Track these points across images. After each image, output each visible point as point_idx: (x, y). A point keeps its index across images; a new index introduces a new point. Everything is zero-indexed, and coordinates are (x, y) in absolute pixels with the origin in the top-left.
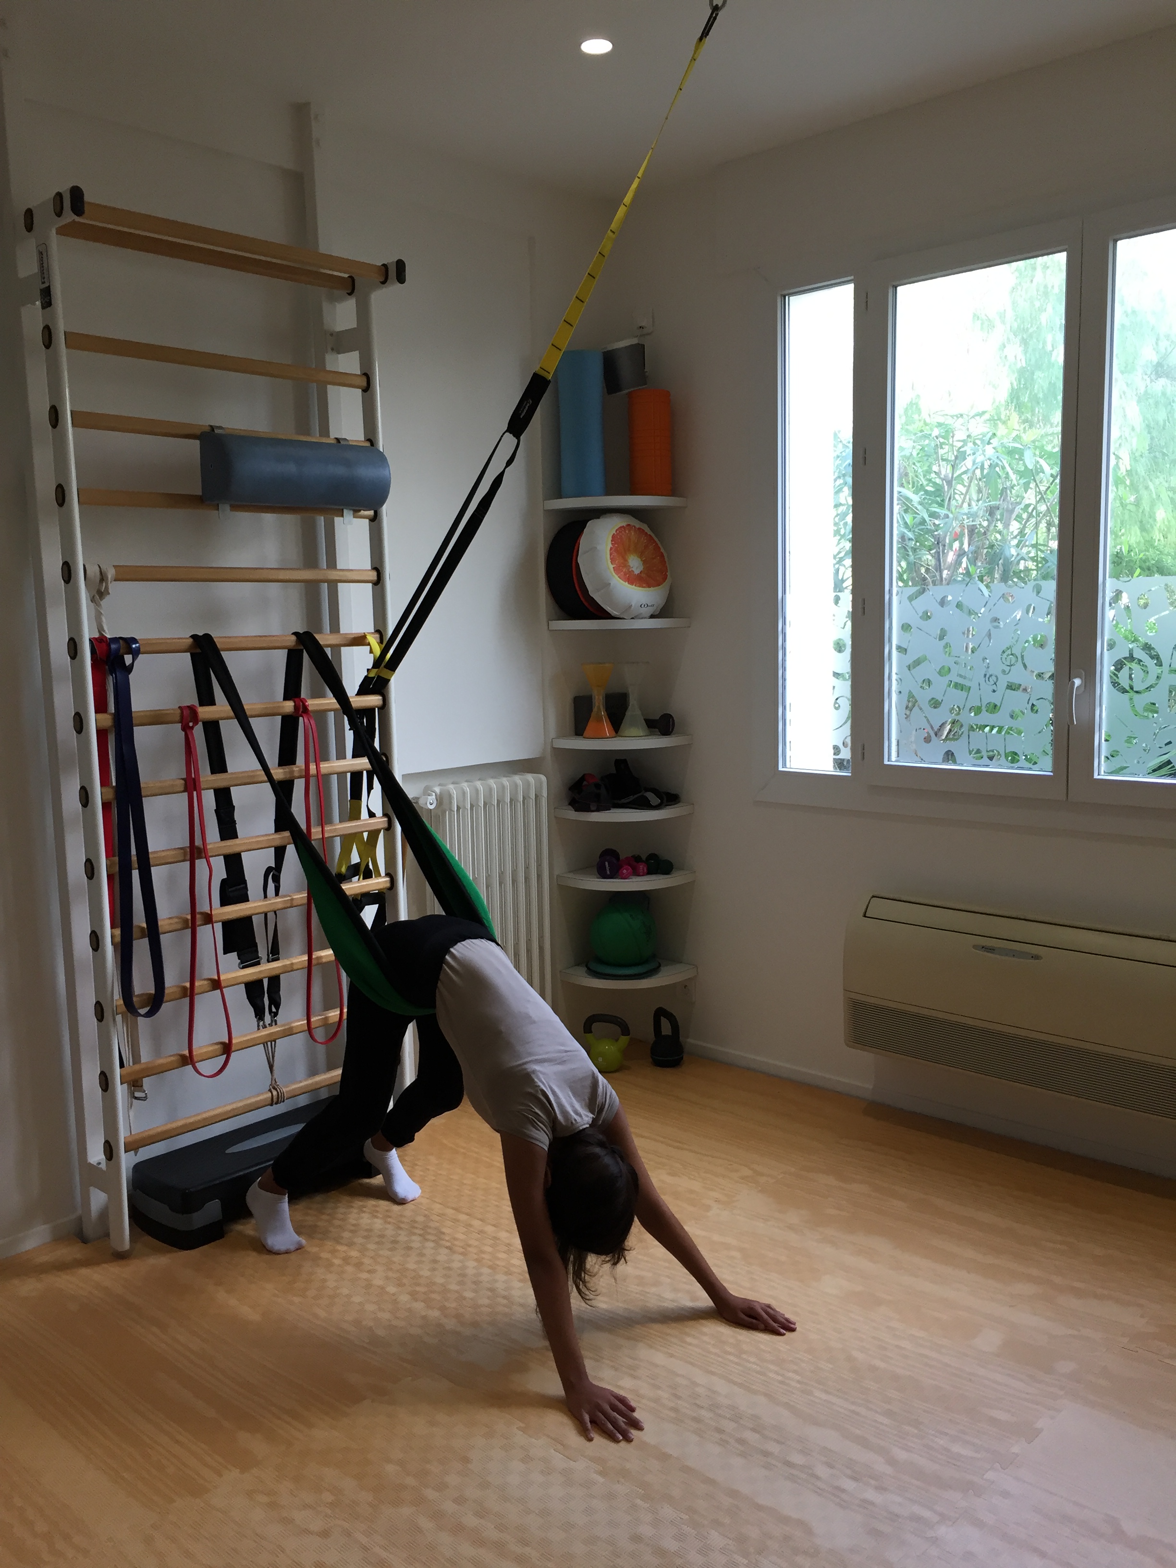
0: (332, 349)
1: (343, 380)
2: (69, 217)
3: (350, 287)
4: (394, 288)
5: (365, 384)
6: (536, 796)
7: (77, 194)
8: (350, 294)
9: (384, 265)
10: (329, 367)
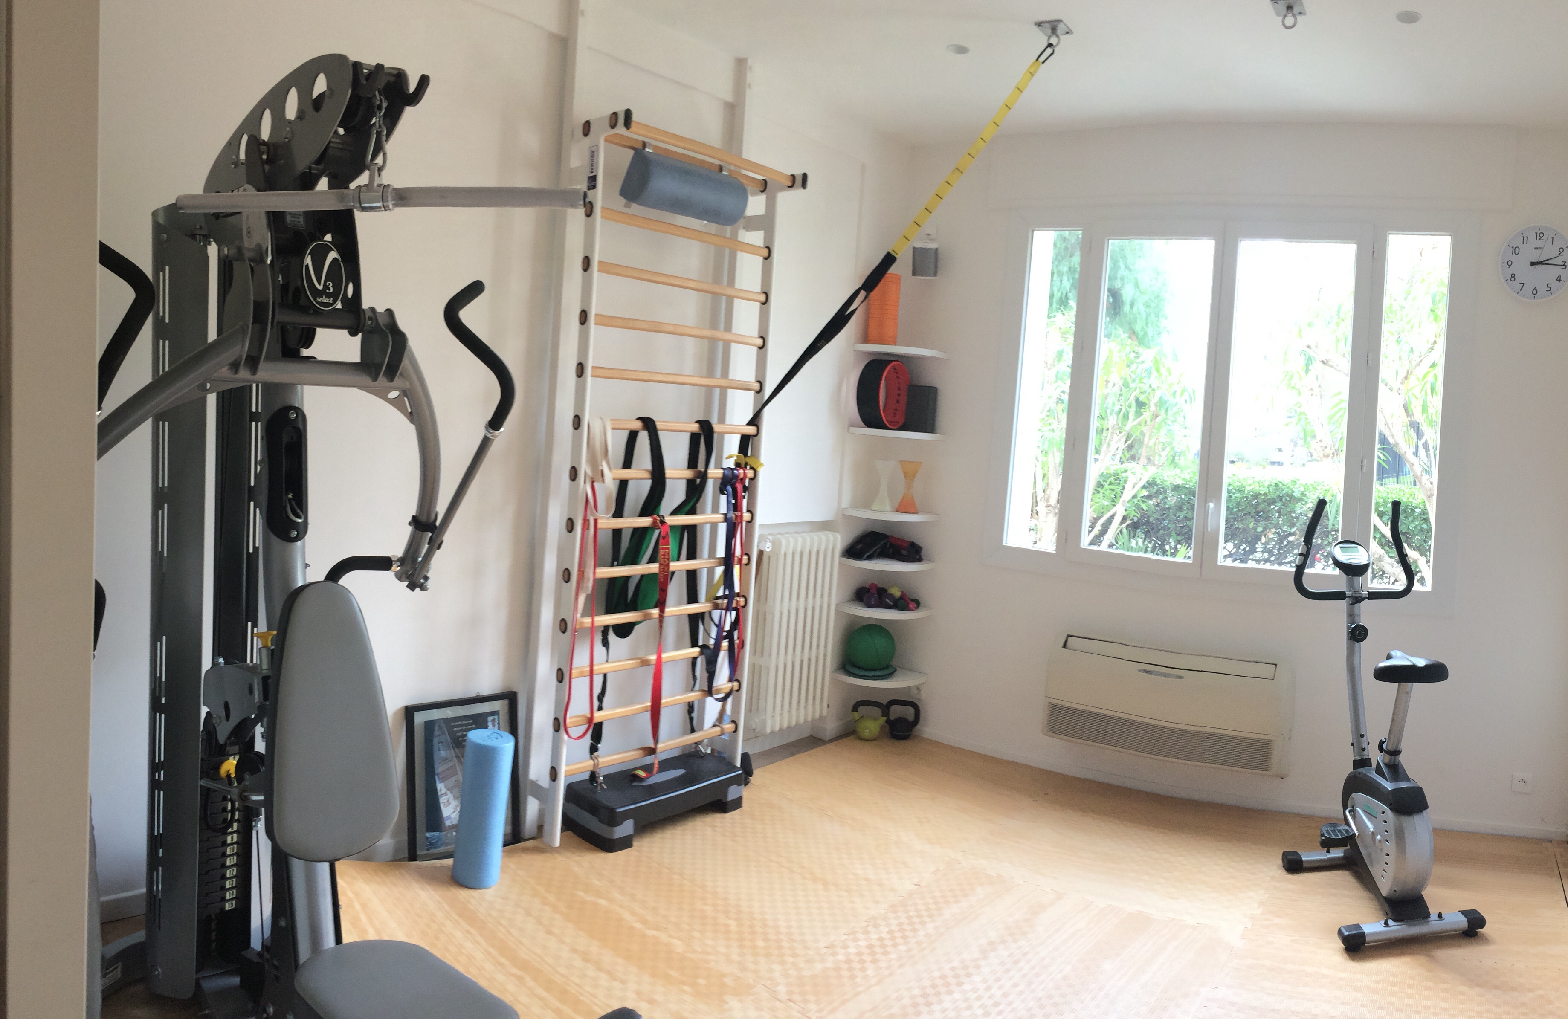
0: (744, 228)
1: (751, 249)
2: (621, 129)
3: (764, 186)
4: (798, 192)
5: (766, 255)
6: (833, 548)
7: (628, 114)
8: (762, 191)
9: (792, 175)
10: (740, 239)
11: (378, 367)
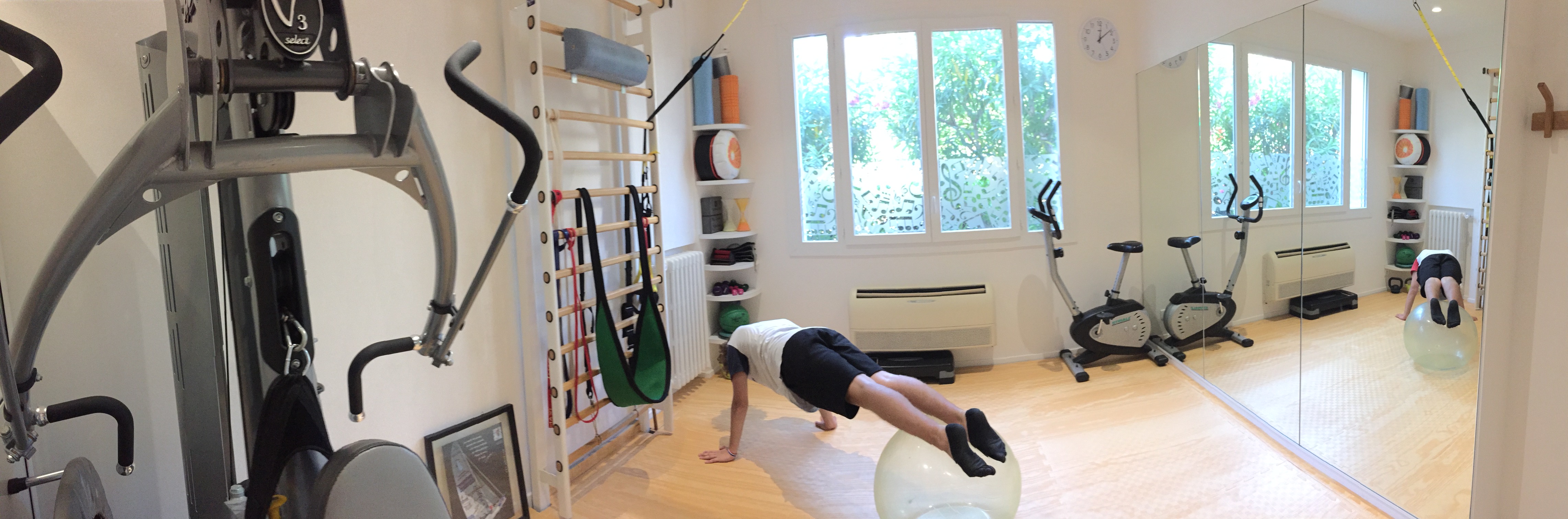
3: (639, 11)
6: (700, 261)
8: (639, 15)
11: (380, 139)
